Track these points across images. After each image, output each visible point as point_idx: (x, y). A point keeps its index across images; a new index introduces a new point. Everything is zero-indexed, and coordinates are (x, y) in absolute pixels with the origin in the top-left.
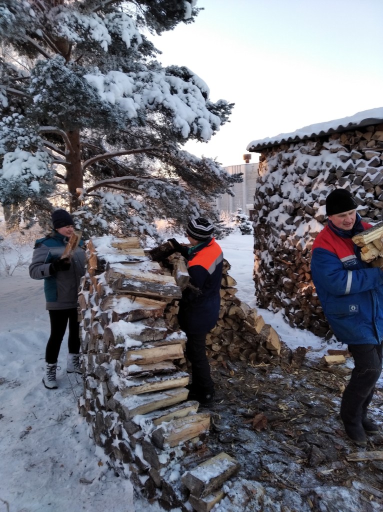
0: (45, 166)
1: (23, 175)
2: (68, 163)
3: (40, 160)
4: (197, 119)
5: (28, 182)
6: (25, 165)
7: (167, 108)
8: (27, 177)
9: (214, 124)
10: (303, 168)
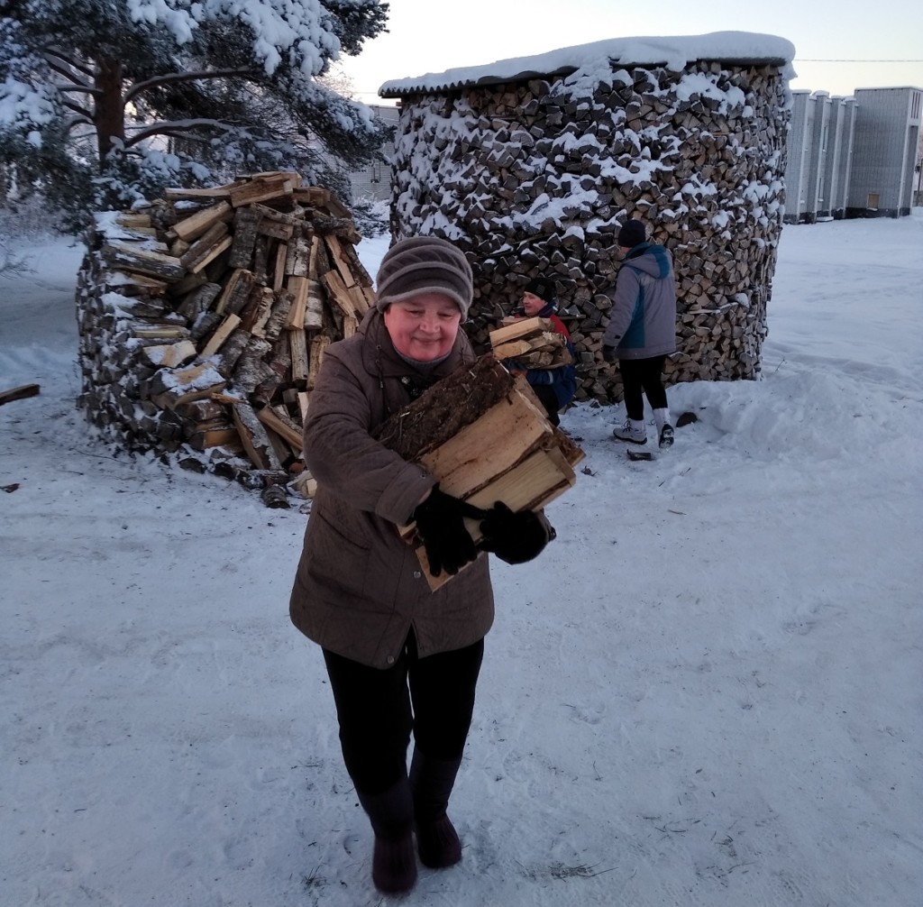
0: (51, 109)
1: (18, 120)
2: (98, 90)
3: (44, 98)
4: (297, 41)
5: (25, 132)
6: (22, 106)
7: (246, 24)
8: (23, 124)
9: (327, 49)
10: (431, 134)
